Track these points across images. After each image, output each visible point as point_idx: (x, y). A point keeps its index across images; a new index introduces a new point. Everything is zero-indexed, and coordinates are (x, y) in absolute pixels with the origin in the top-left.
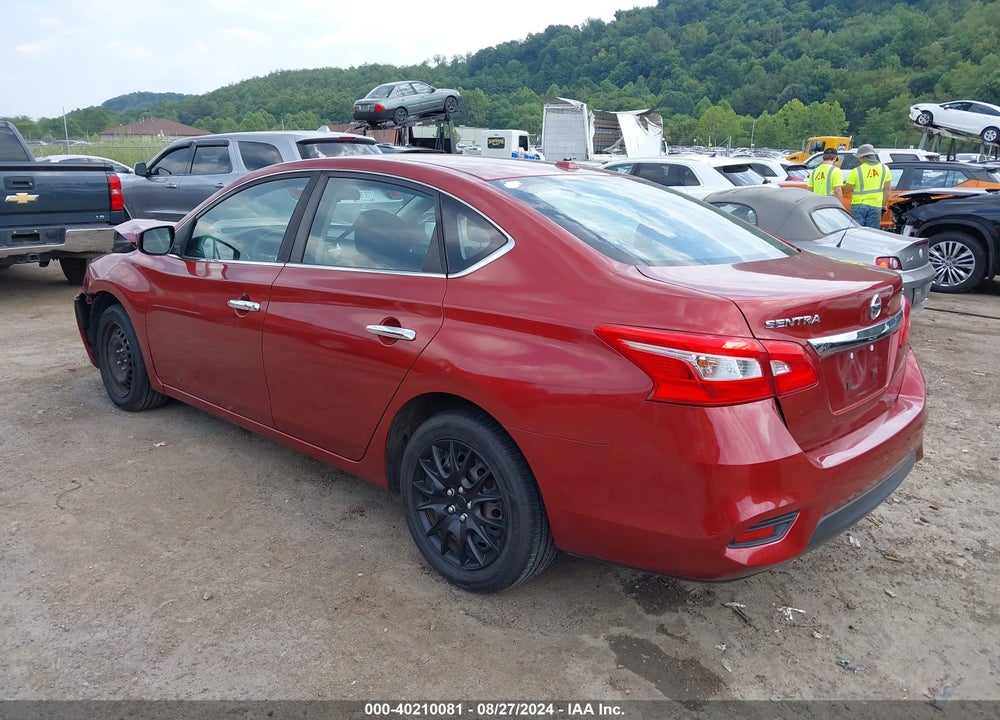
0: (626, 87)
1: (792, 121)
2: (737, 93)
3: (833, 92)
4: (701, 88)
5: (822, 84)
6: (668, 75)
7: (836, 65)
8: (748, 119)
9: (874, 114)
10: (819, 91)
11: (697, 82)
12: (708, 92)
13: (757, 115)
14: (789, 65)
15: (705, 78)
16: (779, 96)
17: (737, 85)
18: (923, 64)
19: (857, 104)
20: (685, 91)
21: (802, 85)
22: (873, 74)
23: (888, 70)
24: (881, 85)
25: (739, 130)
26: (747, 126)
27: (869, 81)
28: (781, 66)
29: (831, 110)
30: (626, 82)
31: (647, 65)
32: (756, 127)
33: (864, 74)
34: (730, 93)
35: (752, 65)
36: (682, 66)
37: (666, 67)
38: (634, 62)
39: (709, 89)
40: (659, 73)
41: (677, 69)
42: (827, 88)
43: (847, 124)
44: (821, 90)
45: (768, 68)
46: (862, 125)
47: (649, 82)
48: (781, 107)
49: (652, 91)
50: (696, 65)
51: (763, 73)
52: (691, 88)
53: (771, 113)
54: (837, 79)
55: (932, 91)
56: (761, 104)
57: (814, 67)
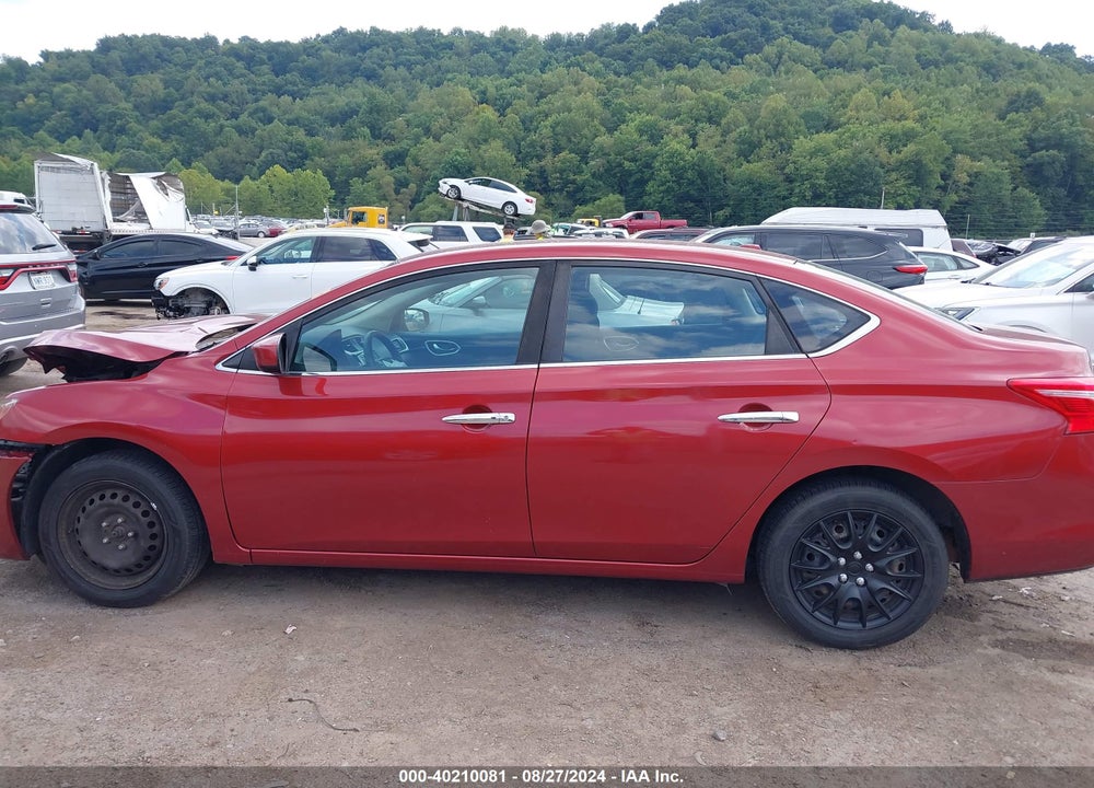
0: (69, 141)
1: (276, 187)
2: (210, 155)
3: (312, 160)
4: (166, 148)
5: (301, 151)
6: (122, 131)
7: (311, 133)
8: (227, 184)
9: (357, 185)
10: (298, 159)
11: (160, 141)
12: (176, 153)
13: (237, 180)
14: (262, 130)
15: (168, 138)
16: (257, 161)
17: (209, 148)
18: (391, 138)
19: (337, 173)
20: (147, 151)
21: (279, 151)
22: (347, 144)
23: (361, 140)
24: (357, 156)
25: (222, 197)
26: (228, 192)
27: (345, 151)
28: (253, 130)
29: (313, 178)
30: (68, 135)
31: (94, 118)
32: (240, 193)
33: (338, 144)
34: (202, 155)
35: (222, 127)
36: (139, 122)
37: (119, 122)
38: (75, 113)
39: (176, 150)
40: (110, 128)
41: (133, 125)
42: (306, 156)
43: (333, 193)
44: (299, 157)
45: (240, 131)
46: (348, 193)
47: (99, 138)
48: (262, 173)
49: (105, 149)
50: (155, 122)
51: (235, 136)
52: (152, 148)
53: (253, 179)
54: (313, 147)
55: (404, 164)
56: (239, 169)
57: (289, 133)
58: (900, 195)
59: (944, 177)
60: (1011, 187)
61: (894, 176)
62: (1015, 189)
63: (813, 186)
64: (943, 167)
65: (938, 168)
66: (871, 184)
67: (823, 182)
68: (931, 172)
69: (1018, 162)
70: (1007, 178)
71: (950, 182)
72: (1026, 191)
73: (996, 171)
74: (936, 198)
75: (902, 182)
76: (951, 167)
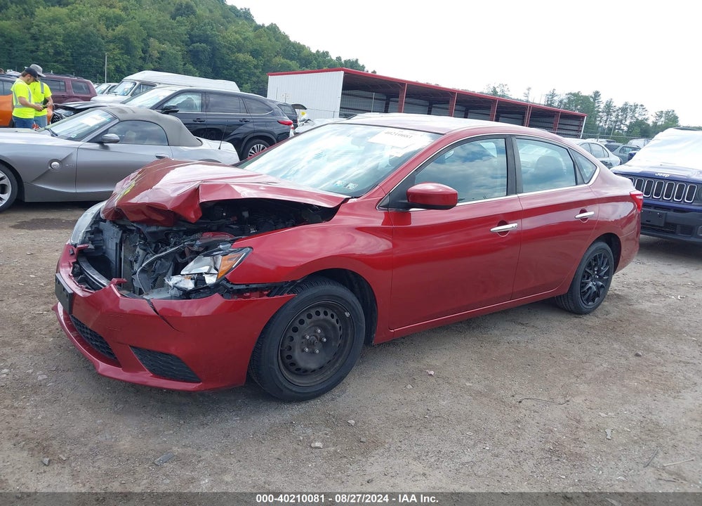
58: (117, 60)
59: (144, 51)
60: (182, 63)
61: (112, 46)
62: (185, 64)
63: (54, 45)
64: (143, 45)
65: (140, 45)
66: (97, 49)
67: (62, 43)
68: (135, 47)
69: (185, 48)
70: (180, 57)
71: (148, 55)
72: (191, 67)
73: (174, 52)
74: (140, 65)
75: (117, 51)
76: (147, 45)
